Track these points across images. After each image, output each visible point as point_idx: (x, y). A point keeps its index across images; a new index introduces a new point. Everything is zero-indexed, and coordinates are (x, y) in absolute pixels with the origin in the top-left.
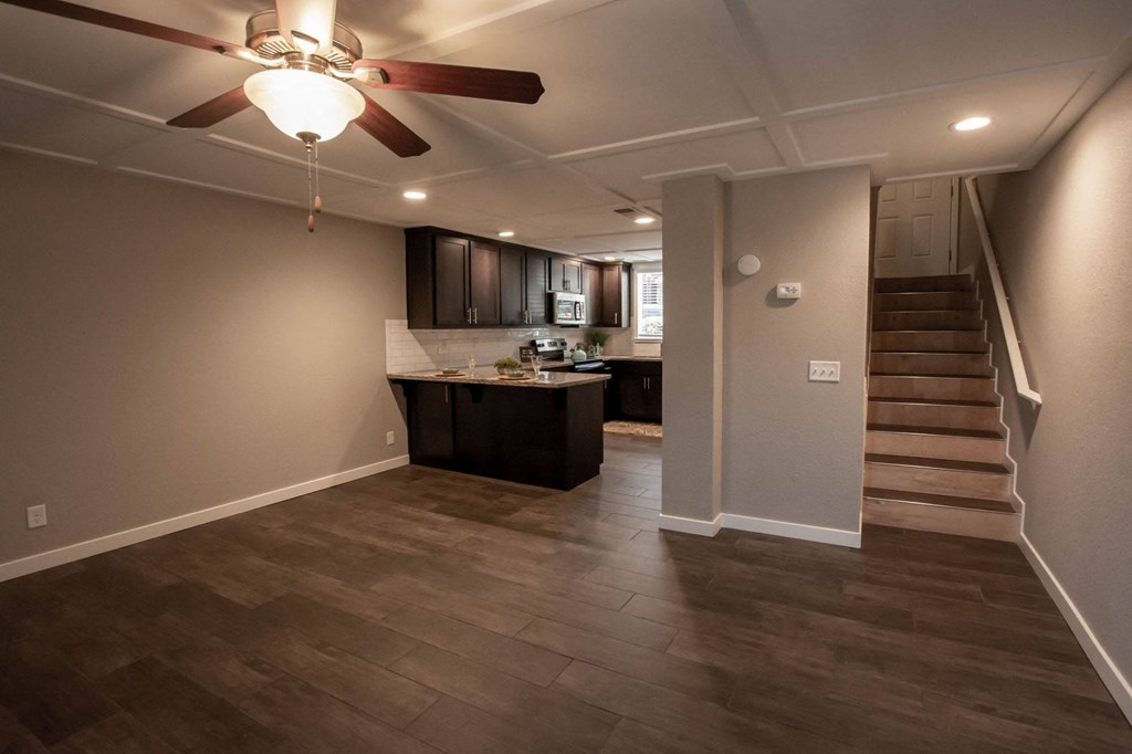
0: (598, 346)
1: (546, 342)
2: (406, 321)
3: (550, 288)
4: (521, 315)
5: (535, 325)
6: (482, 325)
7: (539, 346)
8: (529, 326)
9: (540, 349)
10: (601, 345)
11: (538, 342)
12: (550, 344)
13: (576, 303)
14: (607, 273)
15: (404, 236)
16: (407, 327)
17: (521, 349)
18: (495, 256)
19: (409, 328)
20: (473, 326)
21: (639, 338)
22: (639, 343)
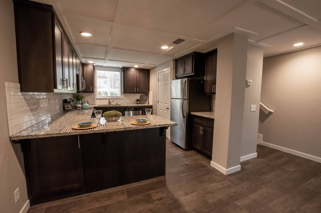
0: (80, 101)
2: (19, 85)
4: (73, 85)
19: (22, 90)
21: (98, 97)
22: (99, 99)
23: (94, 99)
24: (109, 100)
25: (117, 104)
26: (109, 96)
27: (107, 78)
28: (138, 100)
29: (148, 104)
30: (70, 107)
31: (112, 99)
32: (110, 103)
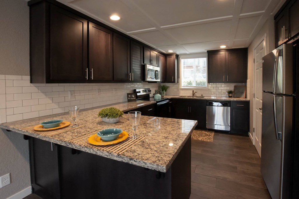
0: (164, 92)
1: (141, 90)
2: (29, 77)
3: (143, 63)
4: (127, 75)
5: (135, 81)
6: (97, 80)
7: (138, 92)
8: (132, 82)
9: (138, 94)
10: (166, 91)
11: (137, 90)
12: (143, 91)
13: (156, 71)
14: (168, 59)
15: (28, 8)
16: (29, 81)
17: (128, 94)
18: (109, 37)
19: (31, 82)
20: (90, 81)
21: (182, 88)
22: (182, 90)
23: (178, 89)
24: (193, 91)
25: (202, 95)
26: (194, 86)
27: (193, 68)
28: (230, 92)
29: (246, 97)
30: (133, 98)
31: (196, 89)
32: (193, 94)
